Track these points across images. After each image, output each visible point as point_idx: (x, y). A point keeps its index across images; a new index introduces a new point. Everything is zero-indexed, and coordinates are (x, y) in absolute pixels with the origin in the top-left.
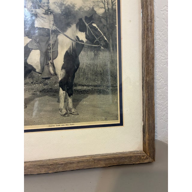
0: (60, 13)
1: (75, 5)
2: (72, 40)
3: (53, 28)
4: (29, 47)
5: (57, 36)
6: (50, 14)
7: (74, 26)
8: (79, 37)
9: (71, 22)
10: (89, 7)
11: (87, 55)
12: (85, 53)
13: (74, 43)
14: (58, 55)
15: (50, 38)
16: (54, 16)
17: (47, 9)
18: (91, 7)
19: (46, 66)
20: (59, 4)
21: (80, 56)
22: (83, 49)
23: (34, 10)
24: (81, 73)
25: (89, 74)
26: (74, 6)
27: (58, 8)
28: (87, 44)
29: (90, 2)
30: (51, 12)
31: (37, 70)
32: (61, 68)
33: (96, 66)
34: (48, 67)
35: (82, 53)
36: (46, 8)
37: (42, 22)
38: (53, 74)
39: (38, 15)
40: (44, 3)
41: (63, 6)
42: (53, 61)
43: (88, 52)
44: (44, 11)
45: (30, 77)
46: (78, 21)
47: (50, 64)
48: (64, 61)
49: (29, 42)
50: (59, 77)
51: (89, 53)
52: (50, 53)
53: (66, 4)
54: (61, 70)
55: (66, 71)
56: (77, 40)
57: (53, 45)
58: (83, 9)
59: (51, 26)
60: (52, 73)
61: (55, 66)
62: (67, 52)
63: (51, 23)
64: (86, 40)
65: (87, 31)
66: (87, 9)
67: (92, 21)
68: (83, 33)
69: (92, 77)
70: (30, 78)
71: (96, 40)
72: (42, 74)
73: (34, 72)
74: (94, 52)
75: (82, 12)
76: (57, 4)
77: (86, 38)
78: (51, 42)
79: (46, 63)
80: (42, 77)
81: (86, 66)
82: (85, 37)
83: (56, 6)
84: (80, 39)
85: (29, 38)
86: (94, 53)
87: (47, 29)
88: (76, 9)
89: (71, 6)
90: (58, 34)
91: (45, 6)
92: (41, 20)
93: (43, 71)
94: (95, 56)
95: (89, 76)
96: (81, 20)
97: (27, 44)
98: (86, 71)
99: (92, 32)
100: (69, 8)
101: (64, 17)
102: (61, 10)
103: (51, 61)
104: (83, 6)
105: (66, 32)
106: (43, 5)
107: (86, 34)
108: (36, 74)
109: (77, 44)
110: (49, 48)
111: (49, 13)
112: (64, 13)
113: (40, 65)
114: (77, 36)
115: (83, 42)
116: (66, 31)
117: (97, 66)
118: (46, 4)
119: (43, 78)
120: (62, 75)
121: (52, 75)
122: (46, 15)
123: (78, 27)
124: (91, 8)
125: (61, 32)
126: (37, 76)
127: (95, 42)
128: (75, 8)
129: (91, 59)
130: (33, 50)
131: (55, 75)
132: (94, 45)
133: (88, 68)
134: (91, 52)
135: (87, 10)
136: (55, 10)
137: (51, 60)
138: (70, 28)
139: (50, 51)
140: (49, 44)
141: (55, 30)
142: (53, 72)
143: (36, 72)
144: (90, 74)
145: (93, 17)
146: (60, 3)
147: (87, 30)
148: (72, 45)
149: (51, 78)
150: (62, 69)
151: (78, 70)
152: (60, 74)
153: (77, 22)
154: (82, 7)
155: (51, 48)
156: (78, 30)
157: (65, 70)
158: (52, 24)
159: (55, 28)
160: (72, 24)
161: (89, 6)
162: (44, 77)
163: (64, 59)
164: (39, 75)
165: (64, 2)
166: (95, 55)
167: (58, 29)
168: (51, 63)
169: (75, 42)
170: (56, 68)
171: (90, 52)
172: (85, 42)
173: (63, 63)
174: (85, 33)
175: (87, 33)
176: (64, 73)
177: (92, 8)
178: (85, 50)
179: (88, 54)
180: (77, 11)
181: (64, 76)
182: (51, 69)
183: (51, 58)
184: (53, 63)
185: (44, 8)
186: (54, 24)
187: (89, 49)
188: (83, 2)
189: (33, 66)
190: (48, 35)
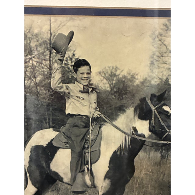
0: (108, 91)
1: (135, 76)
2: (125, 133)
3: (95, 114)
4: (54, 144)
5: (100, 127)
6: (92, 91)
7: (130, 111)
8: (137, 128)
9: (126, 105)
10: (160, 79)
11: (149, 158)
12: (146, 154)
13: (129, 139)
14: (100, 157)
15: (89, 130)
16: (97, 95)
17: (86, 84)
18: (165, 78)
19: (80, 173)
20: (107, 75)
21: (136, 159)
22: (143, 148)
23: (64, 85)
24: (136, 185)
25: (149, 186)
26: (133, 77)
27: (105, 81)
28: (151, 140)
29: (163, 69)
30: (94, 89)
31: (65, 180)
32: (103, 177)
33: (162, 175)
34: (83, 175)
35: (141, 154)
36: (85, 82)
37: (78, 104)
38: (90, 186)
39: (72, 94)
40: (83, 74)
41: (115, 79)
42: (91, 166)
43: (150, 153)
44: (82, 86)
45: (54, 189)
46: (139, 102)
47: (86, 171)
48: (109, 167)
49: (54, 137)
50: (100, 191)
51: (152, 154)
52: (87, 154)
53: (119, 75)
54: (103, 180)
55: (111, 181)
56: (133, 134)
57: (94, 141)
58: (150, 81)
59: (92, 110)
60: (88, 184)
61: (94, 174)
62: (115, 152)
63: (92, 107)
64: (150, 133)
65: (153, 118)
66: (156, 82)
67: (163, 102)
68: (144, 121)
69: (153, 191)
70: (53, 191)
71: (167, 133)
72: (72, 185)
73: (61, 182)
74: (161, 152)
75: (147, 86)
76: (103, 75)
77: (150, 130)
78: (91, 137)
79: (81, 168)
80: (72, 190)
81: (146, 174)
82: (148, 129)
83: (102, 78)
84: (139, 133)
85: (56, 131)
86: (162, 155)
87: (85, 116)
88: (137, 82)
89: (129, 77)
90: (102, 123)
91: (83, 78)
92: (76, 102)
93: (74, 181)
94: (161, 159)
95: (149, 189)
96: (143, 100)
97: (52, 140)
98: (144, 182)
99: (160, 120)
100: (124, 81)
101: (115, 96)
102: (110, 85)
103: (87, 166)
104: (150, 76)
105: (116, 121)
106: (81, 76)
107: (150, 123)
108: (63, 186)
109: (133, 140)
110: (86, 146)
111: (90, 90)
112: (115, 90)
113: (70, 172)
114: (135, 126)
115: (144, 136)
116: (116, 119)
117: (164, 175)
118: (85, 76)
119: (74, 192)
120: (105, 188)
121: (88, 187)
122: (84, 94)
123: (138, 112)
124: (163, 80)
125: (108, 121)
126: (64, 188)
127: (164, 136)
128: (135, 81)
129: (155, 163)
130: (60, 149)
131: (93, 187)
132: (162, 142)
133: (148, 178)
134: (156, 152)
135: (156, 84)
136: (100, 86)
137: (87, 164)
138: (123, 114)
139: (87, 151)
140: (87, 140)
141: (98, 118)
142: (90, 183)
143: (64, 183)
144: (151, 186)
145: (166, 95)
146: (110, 73)
147: (153, 116)
148: (124, 142)
149: (86, 192)
150: (105, 179)
151: (131, 180)
152: (101, 186)
153: (135, 105)
154: (148, 79)
155: (89, 146)
156: (137, 117)
157: (109, 180)
158: (94, 109)
159: (98, 114)
160: (127, 107)
161: (160, 77)
162: (75, 190)
163: (110, 163)
164: (67, 187)
165: (116, 71)
166: (162, 157)
167: (103, 116)
168: (88, 169)
169: (130, 137)
170: (95, 178)
171: (154, 153)
172: (146, 136)
173: (108, 169)
174: (148, 121)
175: (153, 121)
176: (108, 184)
177: (166, 80)
178: (145, 149)
179: (150, 156)
180: (138, 86)
181: (107, 190)
182: (87, 178)
183: (88, 162)
184: (91, 169)
185: (82, 81)
186: (96, 108)
187: (153, 148)
188: (151, 69)
189: (59, 174)
190: (87, 126)
